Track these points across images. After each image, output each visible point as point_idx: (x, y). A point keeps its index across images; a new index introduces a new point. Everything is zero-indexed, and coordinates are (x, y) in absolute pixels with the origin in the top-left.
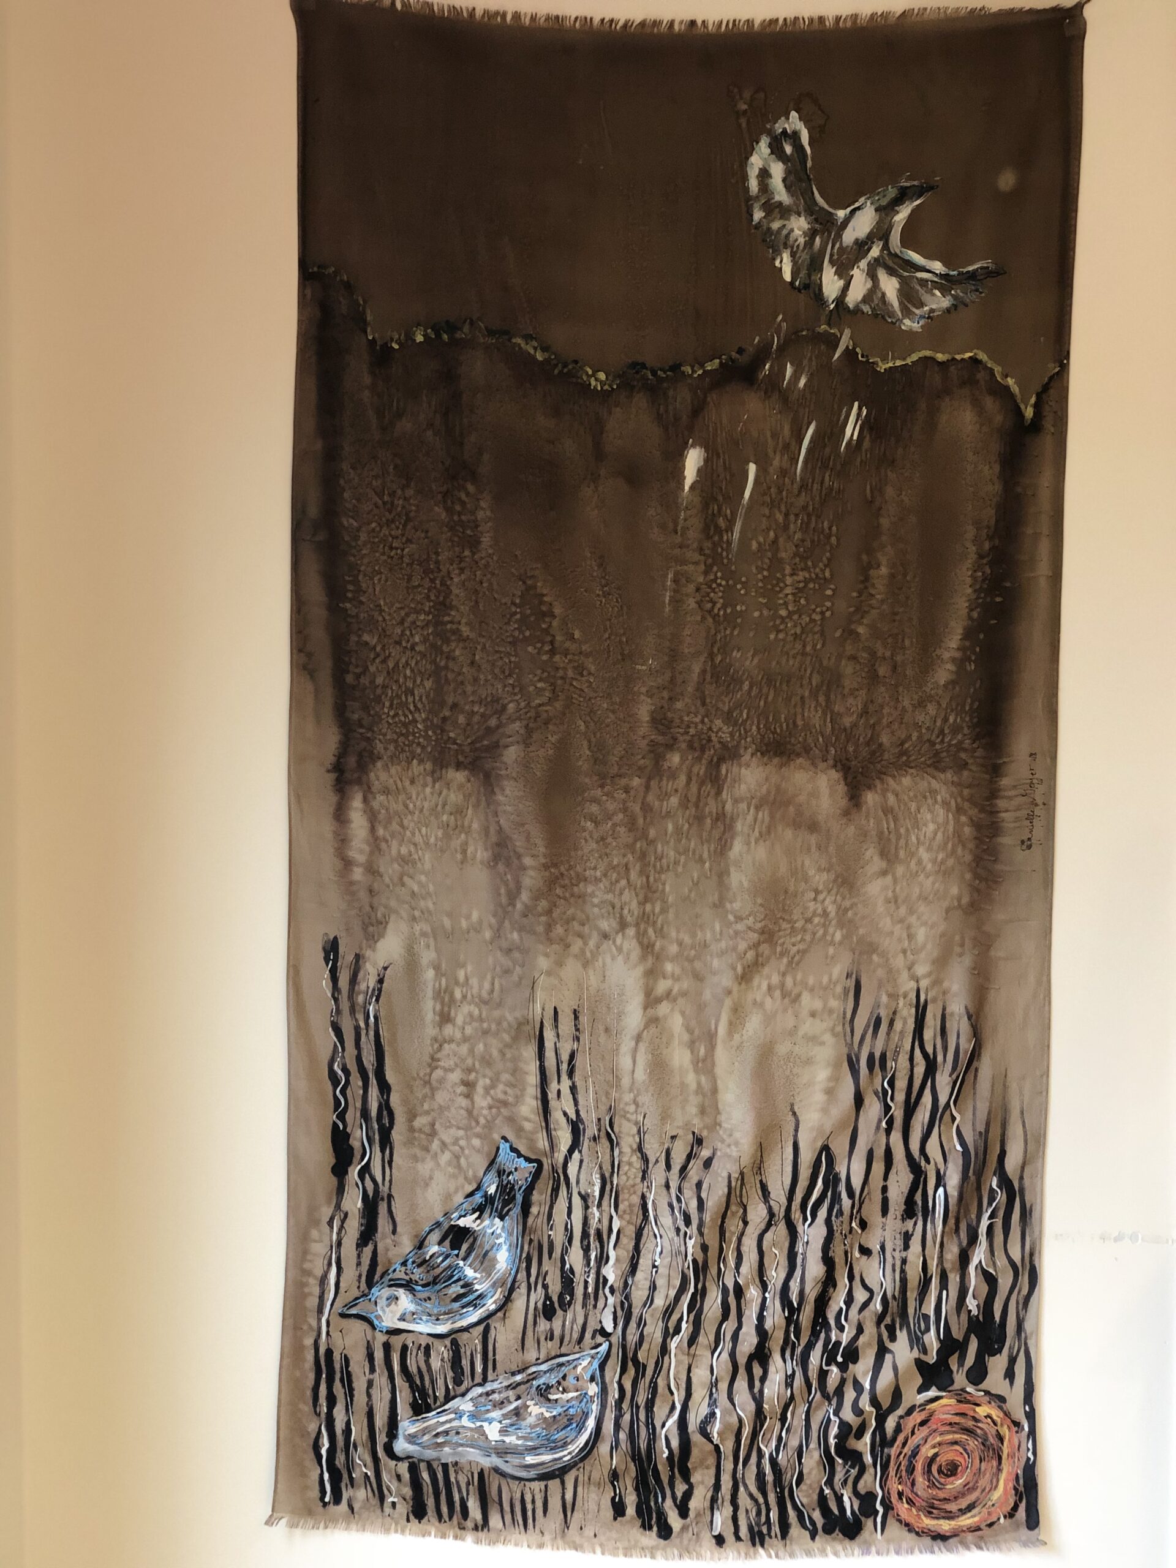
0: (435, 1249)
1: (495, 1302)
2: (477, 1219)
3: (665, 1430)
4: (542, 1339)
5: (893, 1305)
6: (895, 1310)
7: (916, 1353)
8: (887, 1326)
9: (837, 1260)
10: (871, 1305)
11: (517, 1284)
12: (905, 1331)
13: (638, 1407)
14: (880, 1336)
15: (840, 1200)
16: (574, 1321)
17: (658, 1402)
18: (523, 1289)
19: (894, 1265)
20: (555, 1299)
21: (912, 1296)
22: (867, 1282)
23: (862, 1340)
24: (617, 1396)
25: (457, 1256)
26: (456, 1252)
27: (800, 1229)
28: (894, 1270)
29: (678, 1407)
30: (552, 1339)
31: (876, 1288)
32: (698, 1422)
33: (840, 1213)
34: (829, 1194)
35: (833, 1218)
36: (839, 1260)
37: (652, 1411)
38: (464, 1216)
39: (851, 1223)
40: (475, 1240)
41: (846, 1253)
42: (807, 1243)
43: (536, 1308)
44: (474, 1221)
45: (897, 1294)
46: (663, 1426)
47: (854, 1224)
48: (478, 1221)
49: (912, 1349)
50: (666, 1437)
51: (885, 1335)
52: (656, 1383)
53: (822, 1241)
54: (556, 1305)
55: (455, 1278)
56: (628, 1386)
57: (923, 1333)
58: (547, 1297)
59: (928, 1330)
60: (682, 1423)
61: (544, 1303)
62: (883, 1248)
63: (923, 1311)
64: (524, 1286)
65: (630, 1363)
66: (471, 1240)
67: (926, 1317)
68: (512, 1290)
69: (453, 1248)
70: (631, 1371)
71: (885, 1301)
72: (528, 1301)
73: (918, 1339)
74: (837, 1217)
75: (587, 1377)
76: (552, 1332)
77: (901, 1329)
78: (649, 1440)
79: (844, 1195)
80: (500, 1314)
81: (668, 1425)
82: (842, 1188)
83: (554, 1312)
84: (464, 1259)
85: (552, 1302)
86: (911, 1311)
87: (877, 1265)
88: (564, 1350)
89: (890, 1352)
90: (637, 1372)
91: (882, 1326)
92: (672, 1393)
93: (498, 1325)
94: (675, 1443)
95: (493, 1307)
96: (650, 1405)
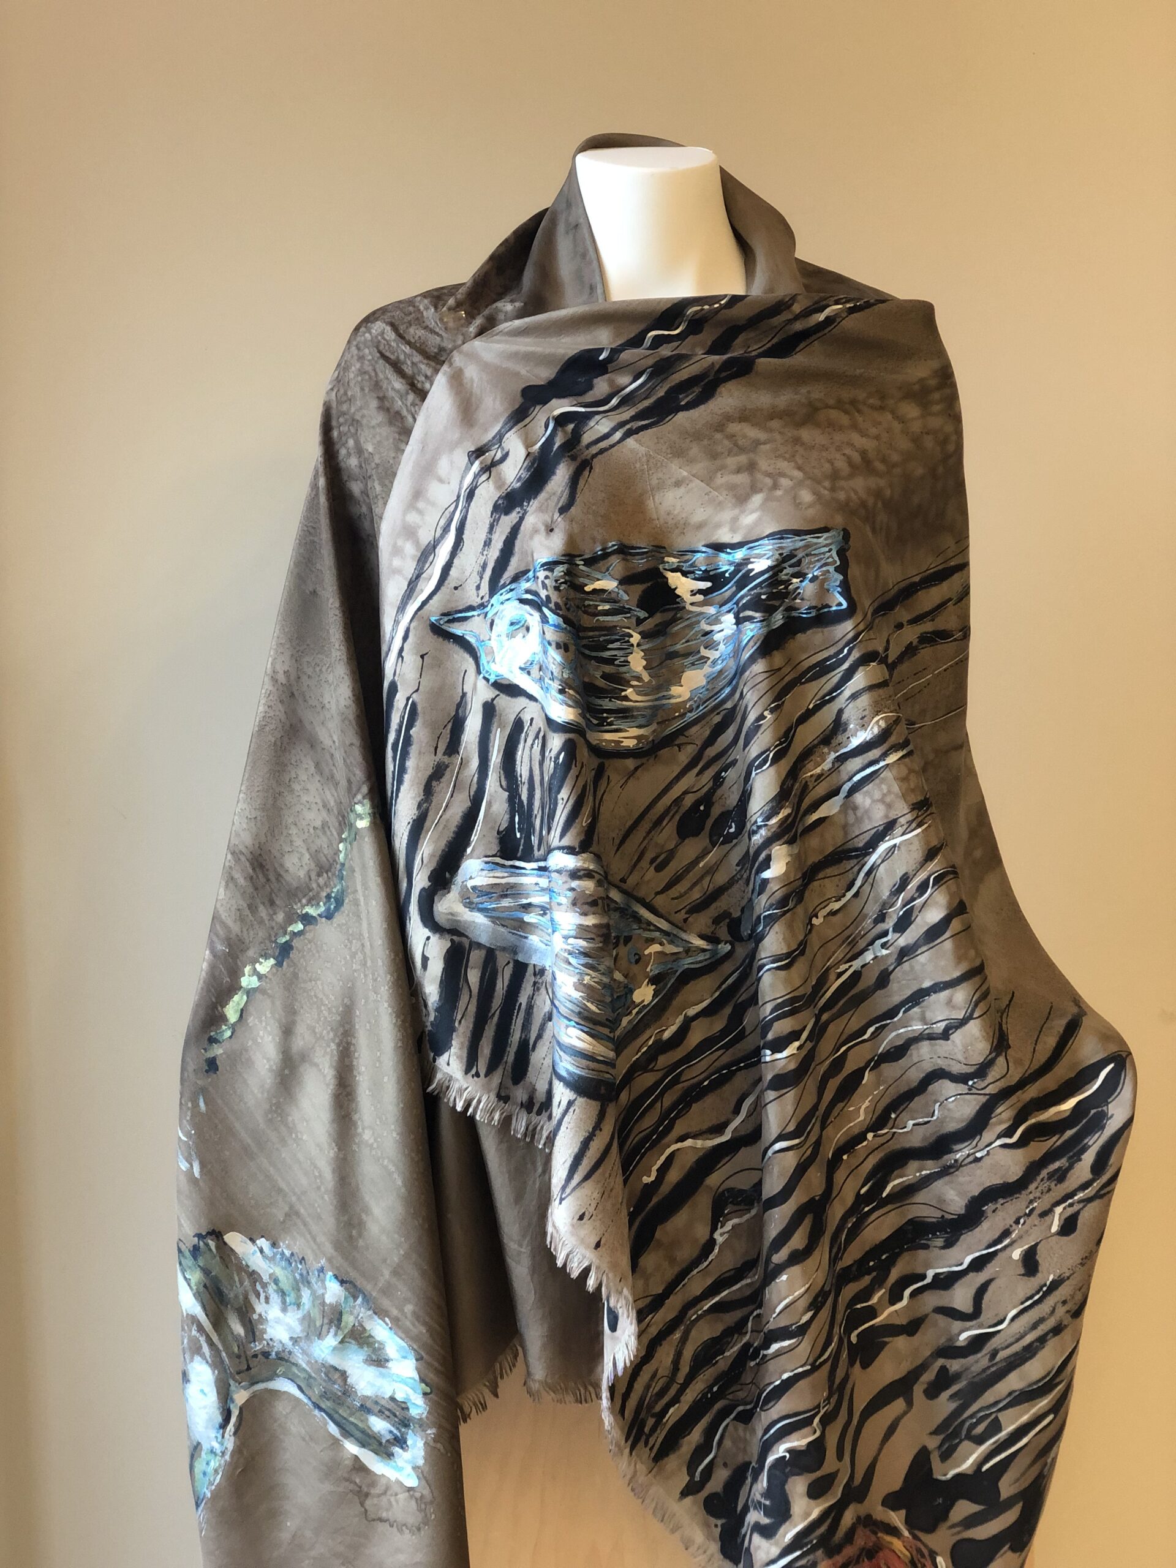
0: (609, 584)
1: (637, 738)
2: (699, 591)
3: (679, 1145)
4: (649, 855)
5: (979, 1362)
6: (976, 1368)
7: (933, 1443)
8: (943, 1369)
9: (985, 1225)
10: (957, 1325)
11: (681, 740)
12: (953, 1406)
13: (676, 1081)
14: (922, 1368)
15: (1077, 1157)
16: (711, 870)
17: (709, 1100)
18: (684, 757)
19: (1042, 1320)
20: (716, 811)
21: (1014, 1382)
22: (987, 1297)
23: (900, 1343)
24: (667, 1035)
25: (639, 621)
26: (642, 614)
27: (988, 1135)
28: (1034, 1326)
29: (726, 1137)
30: (659, 869)
31: (987, 1315)
32: (730, 1184)
33: (1060, 1176)
34: (1069, 1133)
35: (1044, 1173)
36: (987, 1230)
37: (688, 1106)
38: (685, 574)
39: (1058, 1203)
40: (674, 620)
41: (1006, 1233)
42: (977, 1160)
43: (678, 801)
44: (694, 593)
45: (1002, 1355)
46: (682, 1139)
47: (1059, 1210)
48: (700, 598)
49: (935, 1432)
50: (672, 1156)
51: (929, 1376)
52: (731, 1075)
53: (997, 1181)
54: (709, 823)
55: (607, 654)
56: (695, 1038)
57: (969, 1437)
58: (708, 799)
59: (980, 1440)
60: (709, 1161)
61: (697, 803)
62: (1055, 1285)
63: (1002, 1416)
64: (690, 750)
65: (728, 1010)
66: (670, 615)
67: (995, 1427)
68: (669, 741)
69: (641, 605)
70: (718, 1024)
71: (978, 1342)
72: (678, 778)
73: (956, 1434)
74: (1051, 1176)
75: (652, 969)
76: (671, 854)
77: (952, 1397)
78: (647, 1138)
79: (1089, 1157)
80: (630, 763)
81: (689, 1142)
82: (1096, 1143)
83: (696, 833)
84: (644, 635)
85: (707, 813)
86: (989, 1397)
87: (1022, 1296)
88: (660, 902)
89: (910, 1403)
90: (724, 1032)
91: (941, 1362)
92: (737, 1111)
93: (614, 777)
94: (674, 1176)
95: (631, 743)
96: (695, 1094)
